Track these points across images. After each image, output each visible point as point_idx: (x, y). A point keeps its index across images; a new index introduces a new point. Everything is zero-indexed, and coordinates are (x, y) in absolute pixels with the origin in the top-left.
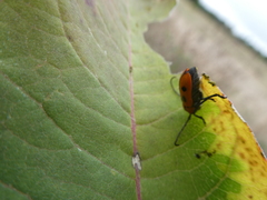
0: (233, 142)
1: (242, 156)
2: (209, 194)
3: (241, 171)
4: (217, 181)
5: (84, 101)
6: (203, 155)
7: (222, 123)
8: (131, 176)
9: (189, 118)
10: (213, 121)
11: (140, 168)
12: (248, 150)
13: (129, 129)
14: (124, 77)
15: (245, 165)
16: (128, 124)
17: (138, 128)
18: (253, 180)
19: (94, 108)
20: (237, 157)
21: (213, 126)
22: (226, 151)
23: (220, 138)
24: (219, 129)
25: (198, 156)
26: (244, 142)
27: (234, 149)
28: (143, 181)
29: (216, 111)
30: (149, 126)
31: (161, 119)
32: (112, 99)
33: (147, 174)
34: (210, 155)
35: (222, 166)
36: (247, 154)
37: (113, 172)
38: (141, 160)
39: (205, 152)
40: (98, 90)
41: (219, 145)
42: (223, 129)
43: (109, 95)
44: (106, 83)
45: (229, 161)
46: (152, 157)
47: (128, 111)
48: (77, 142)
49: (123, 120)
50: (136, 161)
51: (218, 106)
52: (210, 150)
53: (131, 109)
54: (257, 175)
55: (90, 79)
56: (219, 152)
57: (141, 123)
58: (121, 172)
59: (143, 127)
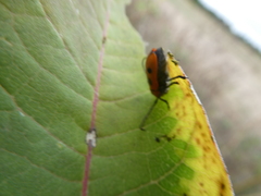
0: (191, 127)
1: (198, 141)
2: (162, 178)
3: (195, 157)
4: (173, 165)
5: (39, 60)
6: (162, 139)
7: (184, 107)
8: (81, 152)
9: (156, 102)
10: (177, 106)
11: (94, 144)
12: (203, 135)
13: (89, 102)
14: (95, 46)
15: (200, 151)
16: (89, 98)
17: (100, 104)
18: (205, 167)
19: (51, 70)
20: (194, 142)
21: (176, 111)
22: (185, 136)
23: (181, 123)
24: (181, 114)
25: (158, 140)
26: (200, 127)
27: (192, 134)
28: (95, 158)
29: (180, 94)
30: (112, 104)
31: (127, 99)
32: (76, 67)
33: (101, 152)
34: (169, 139)
35: (179, 151)
36: (202, 140)
37: (60, 144)
38: (97, 136)
39: (165, 136)
40: (60, 52)
41: (179, 130)
42: (185, 114)
43: (72, 60)
44: (72, 46)
45: (187, 147)
46: (109, 135)
47: (93, 84)
48: (20, 104)
49: (84, 92)
50: (91, 137)
51: (182, 89)
52: (170, 135)
53: (96, 82)
54: (209, 162)
55: (52, 36)
56: (178, 137)
57: (104, 99)
58: (70, 146)
59: (106, 103)
